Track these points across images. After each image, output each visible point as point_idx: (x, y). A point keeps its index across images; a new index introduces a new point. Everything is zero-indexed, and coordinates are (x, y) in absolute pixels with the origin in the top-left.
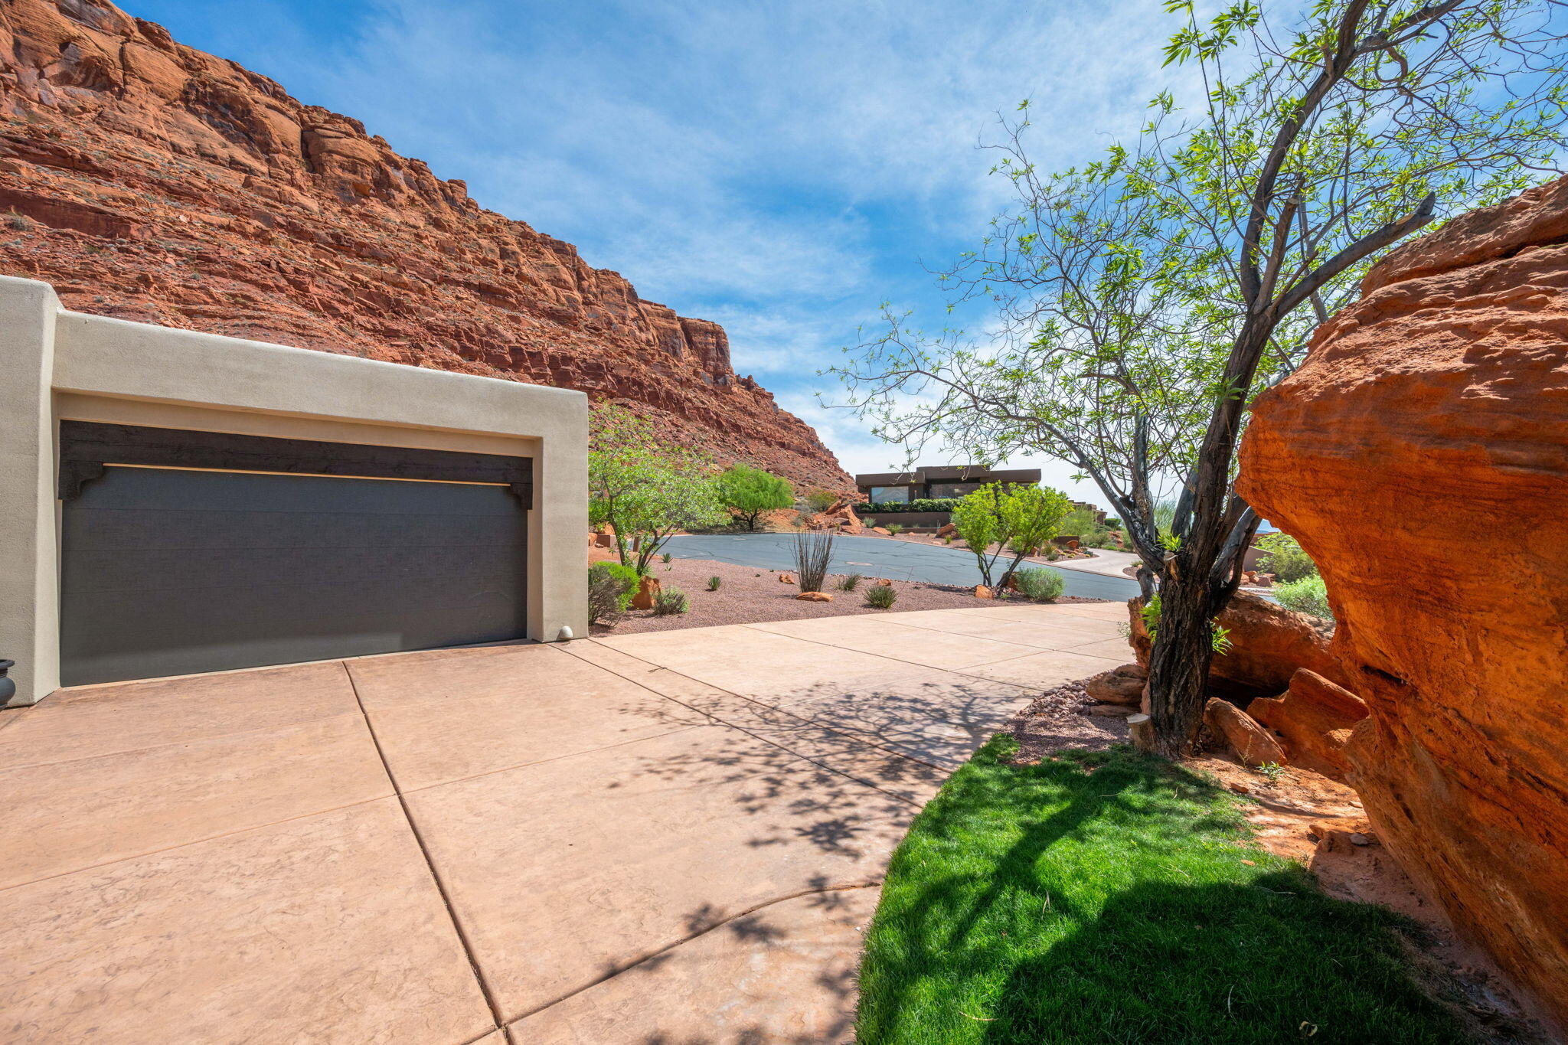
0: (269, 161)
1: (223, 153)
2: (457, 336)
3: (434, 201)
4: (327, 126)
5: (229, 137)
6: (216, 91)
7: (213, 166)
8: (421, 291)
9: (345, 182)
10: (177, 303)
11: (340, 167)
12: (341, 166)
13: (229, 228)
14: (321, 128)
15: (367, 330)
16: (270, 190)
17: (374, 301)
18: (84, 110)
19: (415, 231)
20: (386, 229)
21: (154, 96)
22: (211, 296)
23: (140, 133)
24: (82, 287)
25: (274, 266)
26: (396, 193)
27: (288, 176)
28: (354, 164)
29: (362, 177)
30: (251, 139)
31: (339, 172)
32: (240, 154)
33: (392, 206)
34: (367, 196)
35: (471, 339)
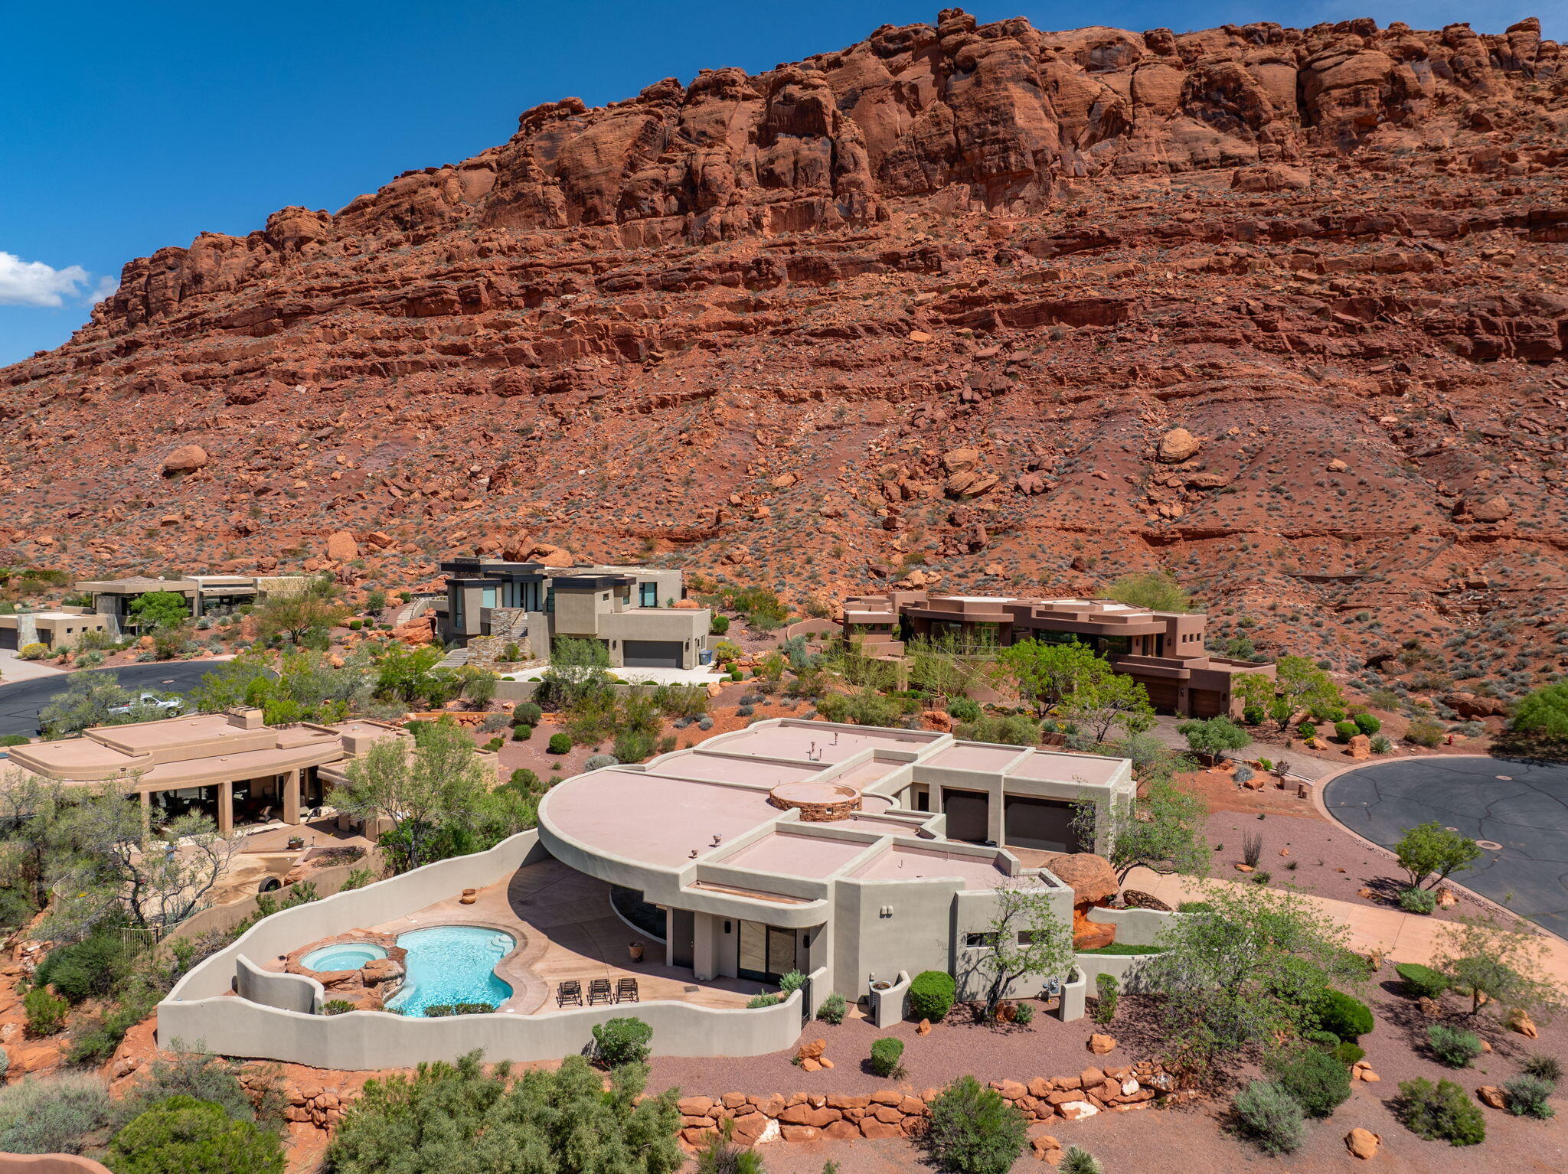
0: (1261, 138)
1: (1213, 152)
2: (1469, 329)
3: (1477, 81)
4: (1327, 53)
5: (1222, 127)
6: (1210, 78)
7: (1205, 173)
8: (1428, 267)
9: (1344, 124)
10: (1157, 387)
11: (1339, 104)
12: (1342, 103)
13: (1208, 269)
14: (1319, 59)
15: (1342, 357)
16: (1258, 179)
17: (1355, 314)
18: (1104, 165)
19: (1436, 156)
20: (1394, 169)
21: (1157, 118)
22: (1184, 373)
23: (1144, 168)
24: (1091, 393)
25: (1244, 310)
26: (1412, 103)
27: (1279, 148)
28: (1357, 92)
29: (1367, 105)
30: (1241, 119)
31: (1338, 112)
32: (1233, 145)
33: (1408, 125)
34: (1373, 128)
35: (1491, 327)
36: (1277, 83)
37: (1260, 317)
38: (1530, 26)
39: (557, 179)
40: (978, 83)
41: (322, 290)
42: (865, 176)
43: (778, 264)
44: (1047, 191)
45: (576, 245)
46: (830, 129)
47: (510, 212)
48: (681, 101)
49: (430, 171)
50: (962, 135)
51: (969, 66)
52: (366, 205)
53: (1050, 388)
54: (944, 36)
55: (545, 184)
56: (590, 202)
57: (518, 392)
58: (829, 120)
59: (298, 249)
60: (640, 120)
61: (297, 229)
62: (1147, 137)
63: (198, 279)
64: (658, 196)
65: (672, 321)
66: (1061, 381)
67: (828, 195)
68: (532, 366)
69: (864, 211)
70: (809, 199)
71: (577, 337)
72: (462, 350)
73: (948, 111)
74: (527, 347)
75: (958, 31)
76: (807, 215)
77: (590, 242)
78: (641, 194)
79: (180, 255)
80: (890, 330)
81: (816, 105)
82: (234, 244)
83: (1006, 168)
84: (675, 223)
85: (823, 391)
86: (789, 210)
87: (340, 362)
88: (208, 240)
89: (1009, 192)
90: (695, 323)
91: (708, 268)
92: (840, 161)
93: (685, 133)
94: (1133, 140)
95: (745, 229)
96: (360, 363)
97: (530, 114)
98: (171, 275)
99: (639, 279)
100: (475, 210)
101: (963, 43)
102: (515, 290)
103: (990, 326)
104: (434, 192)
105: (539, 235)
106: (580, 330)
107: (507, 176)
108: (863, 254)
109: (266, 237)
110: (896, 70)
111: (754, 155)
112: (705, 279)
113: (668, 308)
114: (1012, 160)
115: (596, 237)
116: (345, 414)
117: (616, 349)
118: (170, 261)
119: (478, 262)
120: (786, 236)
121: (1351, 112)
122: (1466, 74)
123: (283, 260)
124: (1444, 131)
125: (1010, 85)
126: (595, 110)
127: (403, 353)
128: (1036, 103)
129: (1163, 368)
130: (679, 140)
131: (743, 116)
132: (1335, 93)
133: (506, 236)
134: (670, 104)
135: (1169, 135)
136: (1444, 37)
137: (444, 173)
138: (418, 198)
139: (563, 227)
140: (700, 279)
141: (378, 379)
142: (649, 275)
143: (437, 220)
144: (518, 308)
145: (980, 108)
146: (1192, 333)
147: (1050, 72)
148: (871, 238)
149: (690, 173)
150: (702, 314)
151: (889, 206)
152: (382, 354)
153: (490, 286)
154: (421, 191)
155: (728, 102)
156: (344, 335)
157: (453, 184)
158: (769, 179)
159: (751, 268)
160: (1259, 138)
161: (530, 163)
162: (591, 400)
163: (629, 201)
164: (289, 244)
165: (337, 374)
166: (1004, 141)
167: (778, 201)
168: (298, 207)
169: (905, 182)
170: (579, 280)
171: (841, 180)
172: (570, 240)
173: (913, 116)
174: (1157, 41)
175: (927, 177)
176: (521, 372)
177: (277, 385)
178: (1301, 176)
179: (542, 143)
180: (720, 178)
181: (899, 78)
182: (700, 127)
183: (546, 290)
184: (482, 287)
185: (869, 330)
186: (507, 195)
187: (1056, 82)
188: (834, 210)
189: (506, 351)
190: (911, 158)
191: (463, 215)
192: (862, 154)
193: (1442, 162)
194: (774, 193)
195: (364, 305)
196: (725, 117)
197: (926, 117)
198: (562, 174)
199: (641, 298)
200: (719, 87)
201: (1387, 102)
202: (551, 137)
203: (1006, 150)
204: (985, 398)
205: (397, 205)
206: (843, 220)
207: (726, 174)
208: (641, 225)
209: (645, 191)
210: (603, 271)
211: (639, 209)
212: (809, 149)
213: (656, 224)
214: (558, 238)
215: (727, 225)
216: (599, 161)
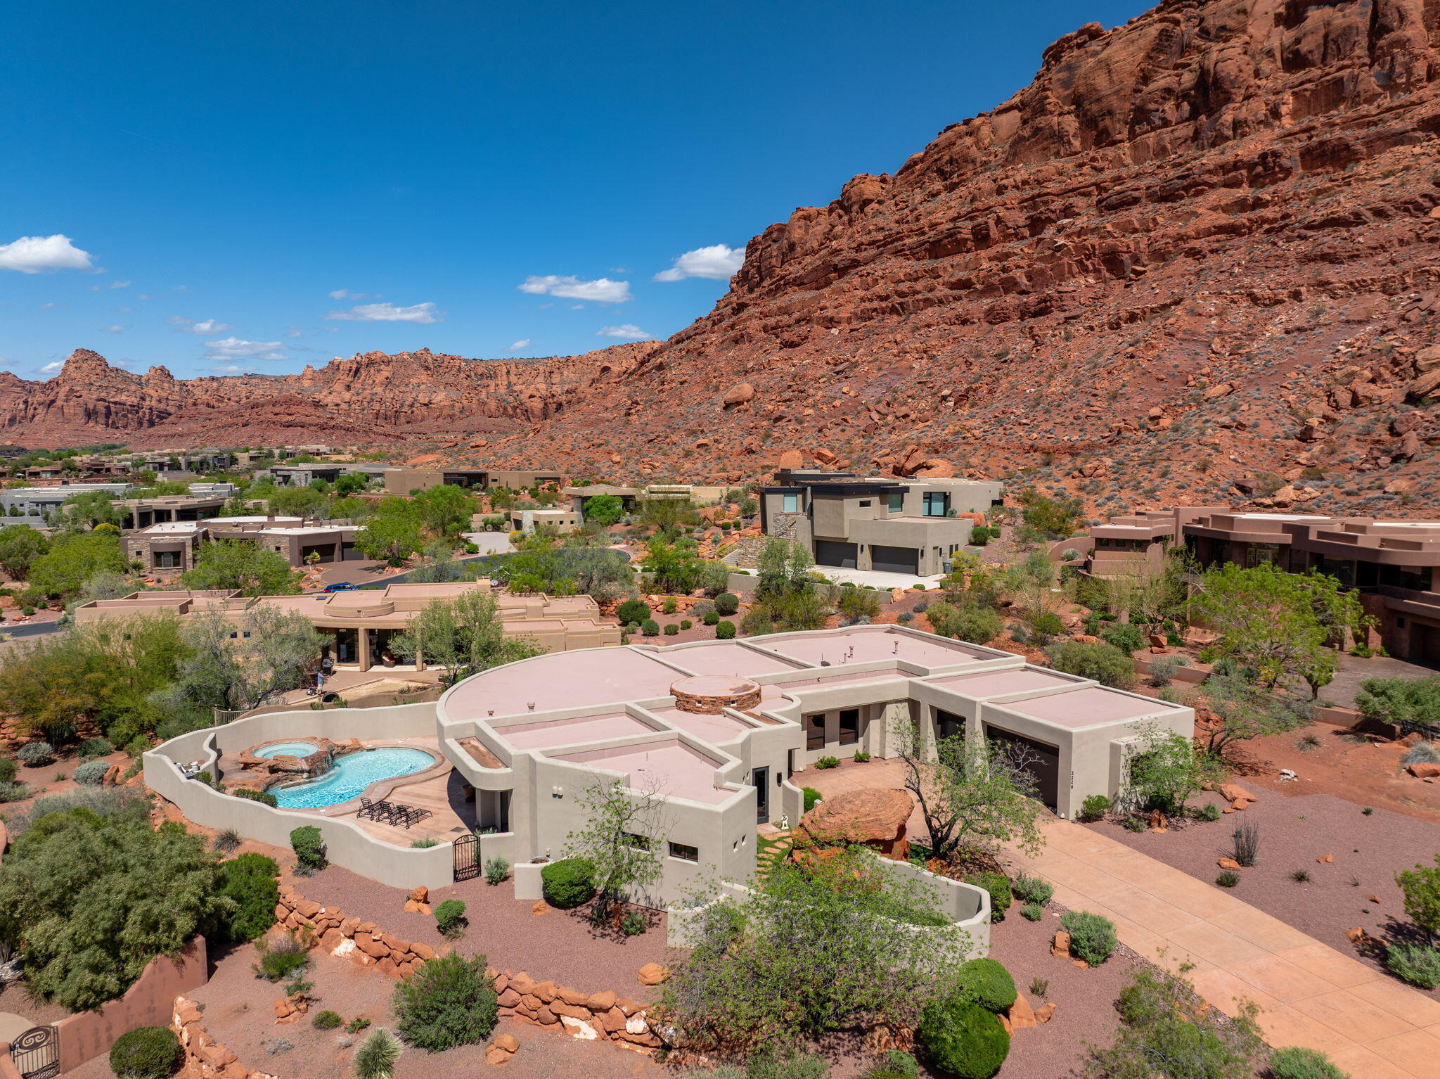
39: (1073, 107)
41: (869, 244)
43: (1288, 154)
45: (1086, 169)
47: (1029, 148)
49: (967, 122)
52: (916, 163)
55: (1060, 114)
56: (1101, 125)
57: (1006, 319)
59: (862, 211)
60: (1154, 31)
61: (861, 193)
63: (792, 247)
64: (1169, 106)
65: (1162, 231)
67: (1364, 65)
68: (1023, 292)
69: (1409, 72)
70: (1340, 74)
71: (1066, 260)
72: (965, 284)
74: (1020, 276)
76: (1335, 93)
77: (1098, 164)
78: (1152, 106)
79: (782, 229)
80: (1407, 210)
82: (819, 214)
84: (1185, 130)
85: (1303, 289)
86: (1313, 91)
87: (868, 305)
88: (800, 213)
90: (1183, 231)
91: (1209, 172)
92: (1381, 20)
93: (1204, 33)
95: (1261, 122)
96: (884, 304)
97: (1051, 48)
98: (775, 246)
99: (1136, 194)
100: (1001, 150)
102: (1021, 222)
104: (969, 141)
105: (1054, 163)
106: (1069, 253)
107: (1028, 113)
108: (1396, 125)
109: (840, 204)
111: (1280, 38)
112: (1205, 183)
113: (1160, 219)
115: (1104, 158)
116: (861, 350)
117: (1102, 267)
118: (775, 235)
119: (994, 200)
120: (1305, 122)
123: (851, 221)
126: (1115, 30)
127: (918, 293)
130: (1198, 42)
133: (1021, 172)
134: (1190, 6)
137: (977, 122)
138: (956, 149)
139: (1076, 153)
140: (1200, 184)
141: (895, 318)
142: (1148, 188)
143: (971, 166)
144: (1023, 238)
148: (1413, 104)
149: (1203, 73)
150: (1193, 221)
152: (901, 294)
153: (999, 221)
154: (959, 142)
156: (876, 281)
157: (985, 130)
158: (1294, 61)
159: (1256, 164)
161: (1047, 97)
162: (1067, 320)
163: (1141, 115)
164: (855, 208)
165: (865, 316)
167: (1302, 83)
168: (863, 175)
170: (1079, 202)
171: (1382, 42)
172: (1080, 166)
176: (1011, 300)
177: (818, 329)
179: (1061, 75)
180: (1235, 72)
182: (1219, 23)
183: (1048, 218)
184: (991, 223)
185: (1379, 213)
186: (1027, 132)
188: (1370, 80)
189: (1003, 281)
191: (992, 158)
194: (1301, 75)
195: (897, 253)
198: (1077, 101)
199: (1134, 214)
202: (1069, 67)
205: (940, 159)
206: (1380, 90)
207: (1243, 67)
208: (1151, 138)
209: (1156, 102)
210: (1106, 190)
211: (1149, 122)
212: (1344, 16)
213: (1166, 135)
214: (1068, 164)
215: (1240, 122)
216: (1111, 82)
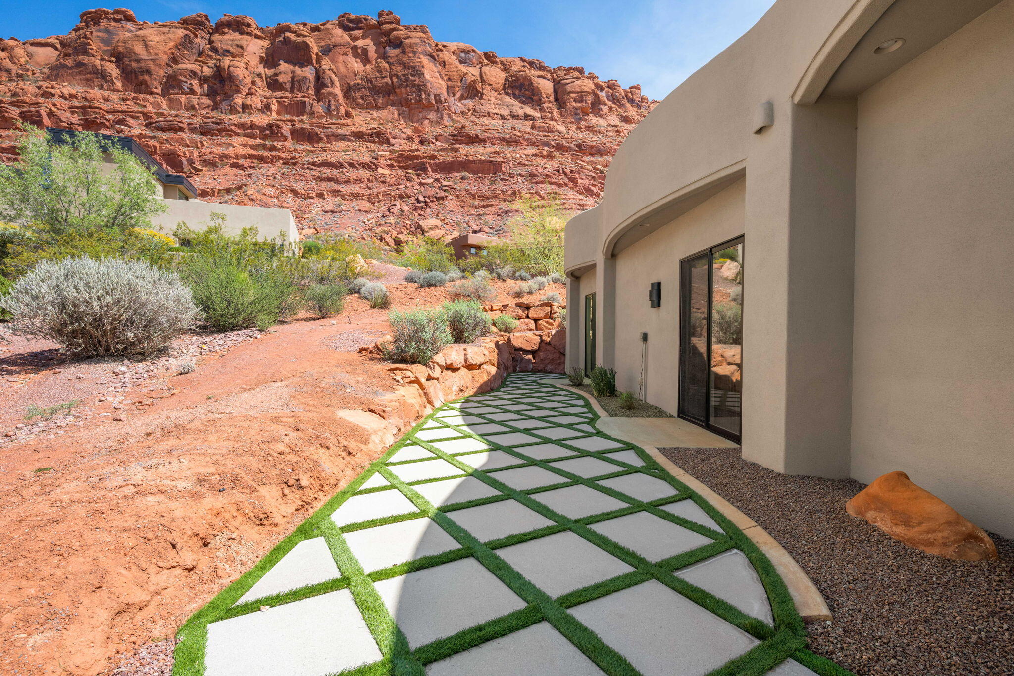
36: (546, 86)
37: (570, 176)
38: (637, 87)
39: (113, 59)
40: (404, 52)
42: (338, 91)
43: (284, 129)
44: (442, 116)
45: (128, 102)
46: (314, 62)
47: (72, 74)
48: (211, 31)
50: (395, 80)
51: (398, 43)
53: (468, 200)
54: (382, 24)
55: (102, 60)
56: (141, 78)
58: (314, 56)
60: (181, 32)
62: (489, 100)
64: (195, 83)
65: (209, 150)
66: (474, 197)
67: (314, 99)
69: (338, 110)
70: (303, 99)
73: (386, 66)
75: (391, 23)
76: (300, 108)
77: (141, 102)
78: (182, 78)
80: (364, 167)
81: (306, 46)
83: (420, 100)
84: (206, 101)
85: (325, 193)
86: (289, 103)
89: (421, 115)
90: (226, 152)
91: (234, 125)
92: (321, 80)
93: (215, 50)
94: (482, 101)
95: (259, 110)
97: (90, 13)
99: (181, 125)
100: (39, 70)
101: (394, 30)
102: (74, 120)
103: (425, 170)
105: (96, 93)
107: (69, 50)
108: (341, 132)
110: (355, 39)
111: (264, 70)
112: (233, 131)
113: (205, 143)
114: (424, 96)
115: (145, 100)
117: (163, 163)
119: (41, 100)
120: (288, 117)
121: (579, 105)
122: (618, 101)
124: (614, 119)
125: (422, 56)
126: (144, 23)
128: (435, 69)
129: (530, 193)
130: (211, 53)
131: (256, 48)
132: (573, 95)
133: (67, 88)
134: (202, 30)
135: (499, 102)
136: (608, 85)
137: (9, 43)
139: (118, 91)
140: (228, 131)
142: (189, 124)
143: (4, 74)
145: (405, 66)
146: (540, 179)
147: (441, 56)
148: (343, 125)
149: (219, 70)
150: (231, 148)
151: (353, 112)
153: (51, 114)
155: (245, 36)
157: (20, 52)
158: (274, 84)
159: (265, 129)
160: (541, 110)
161: (89, 44)
163: (172, 84)
166: (419, 85)
167: (281, 98)
169: (361, 101)
170: (131, 122)
171: (323, 91)
172: (125, 99)
173: (365, 66)
174: (490, 57)
175: (374, 100)
178: (562, 128)
179: (100, 34)
180: (241, 77)
181: (356, 43)
182: (225, 47)
184: (43, 114)
185: (351, 165)
186: (69, 63)
187: (444, 62)
188: (319, 108)
190: (365, 88)
191: (30, 73)
192: (336, 79)
193: (618, 131)
194: (279, 94)
196: (244, 43)
197: (373, 67)
198: (119, 57)
199: (185, 136)
200: (239, 26)
201: (592, 104)
202: (107, 31)
203: (420, 90)
204: (432, 201)
206: (324, 114)
207: (246, 76)
208: (183, 98)
209: (185, 77)
210: (151, 118)
211: (181, 88)
212: (302, 71)
213: (194, 100)
214: (114, 96)
215: (247, 105)
216: (148, 52)
